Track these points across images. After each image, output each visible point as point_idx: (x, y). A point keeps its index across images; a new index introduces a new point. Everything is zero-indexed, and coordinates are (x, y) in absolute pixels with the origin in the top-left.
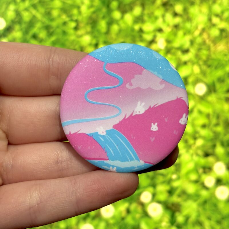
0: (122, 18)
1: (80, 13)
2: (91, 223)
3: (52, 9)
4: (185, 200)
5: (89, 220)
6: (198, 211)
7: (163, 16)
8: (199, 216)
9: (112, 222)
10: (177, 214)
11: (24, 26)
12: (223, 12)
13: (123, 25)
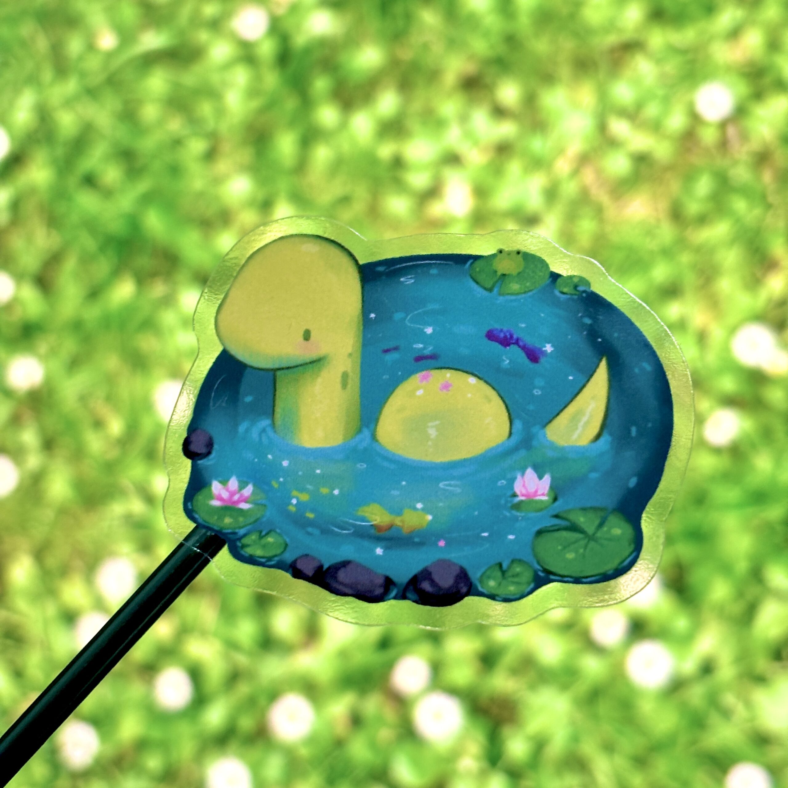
0: (343, 125)
1: (220, 112)
2: (242, 756)
3: (140, 102)
4: (533, 687)
5: (233, 746)
6: (573, 723)
7: (464, 119)
8: (575, 738)
9: (304, 752)
10: (507, 731)
11: (60, 151)
12: (639, 106)
13: (346, 147)
